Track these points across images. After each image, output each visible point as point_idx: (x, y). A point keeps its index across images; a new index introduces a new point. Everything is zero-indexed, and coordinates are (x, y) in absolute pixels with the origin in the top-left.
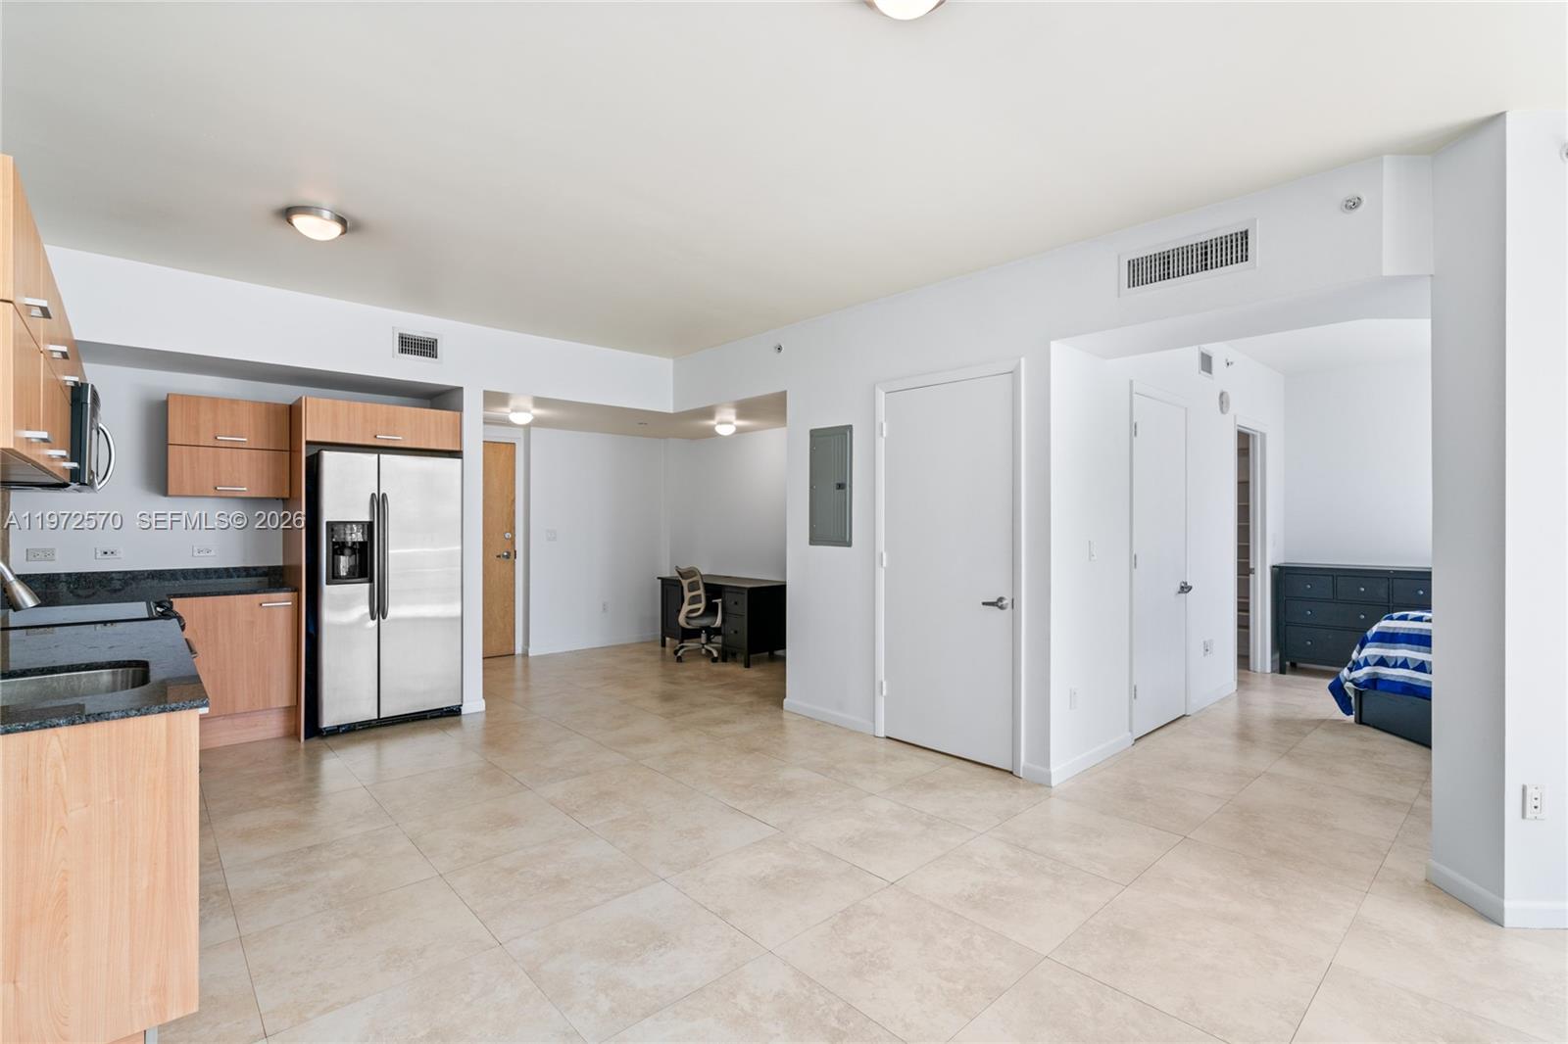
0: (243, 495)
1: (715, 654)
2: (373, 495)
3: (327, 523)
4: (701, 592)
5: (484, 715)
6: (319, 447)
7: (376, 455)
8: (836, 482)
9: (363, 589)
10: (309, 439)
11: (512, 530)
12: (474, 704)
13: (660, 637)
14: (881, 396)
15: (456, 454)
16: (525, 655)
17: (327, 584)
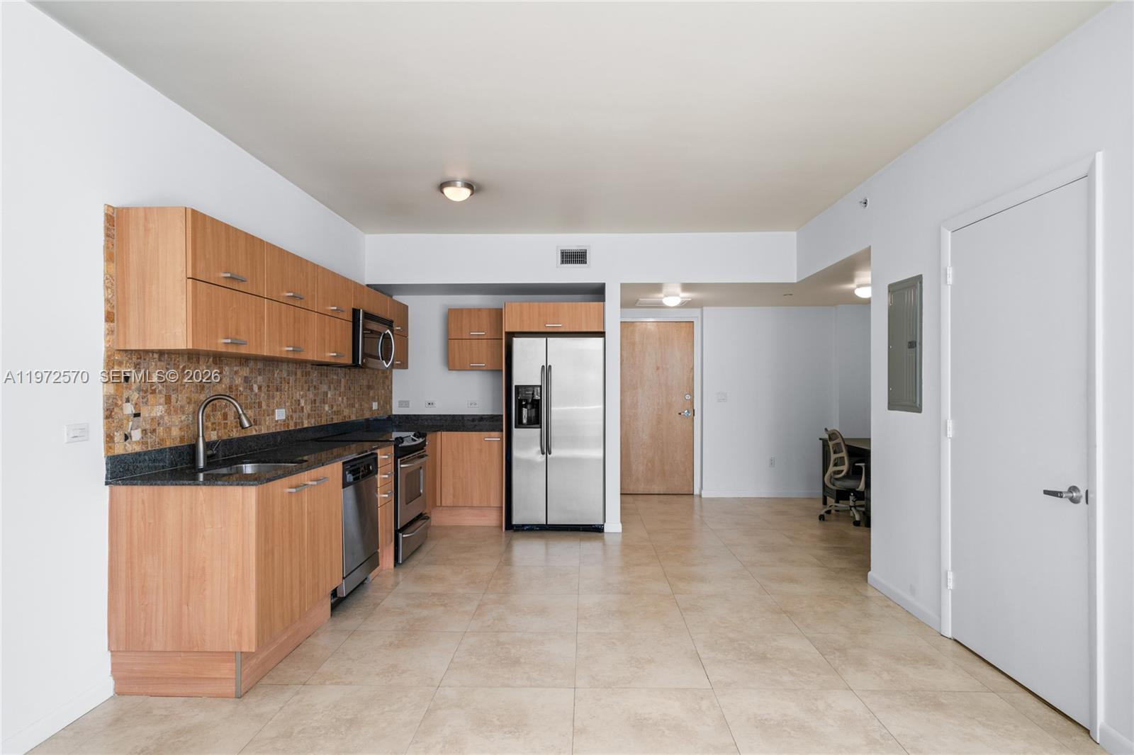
0: (484, 368)
1: (857, 518)
2: (543, 366)
3: (516, 386)
4: (844, 454)
5: (621, 536)
6: (511, 335)
7: (545, 339)
8: (909, 340)
9: (535, 432)
10: (507, 330)
11: (692, 393)
12: (613, 525)
13: (821, 496)
14: (947, 236)
15: (601, 334)
16: (700, 496)
17: (516, 427)
